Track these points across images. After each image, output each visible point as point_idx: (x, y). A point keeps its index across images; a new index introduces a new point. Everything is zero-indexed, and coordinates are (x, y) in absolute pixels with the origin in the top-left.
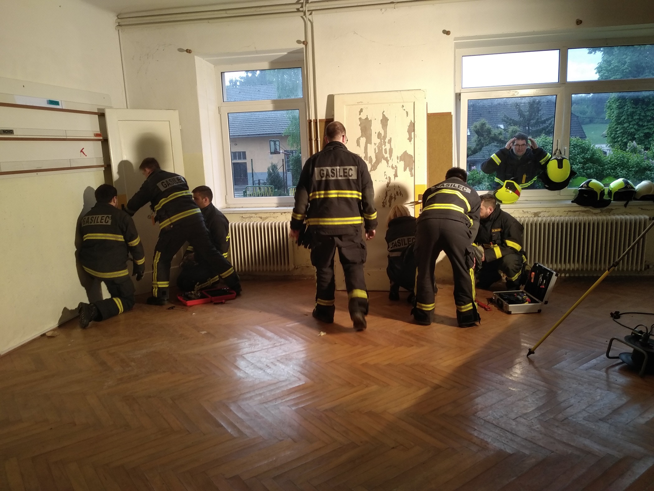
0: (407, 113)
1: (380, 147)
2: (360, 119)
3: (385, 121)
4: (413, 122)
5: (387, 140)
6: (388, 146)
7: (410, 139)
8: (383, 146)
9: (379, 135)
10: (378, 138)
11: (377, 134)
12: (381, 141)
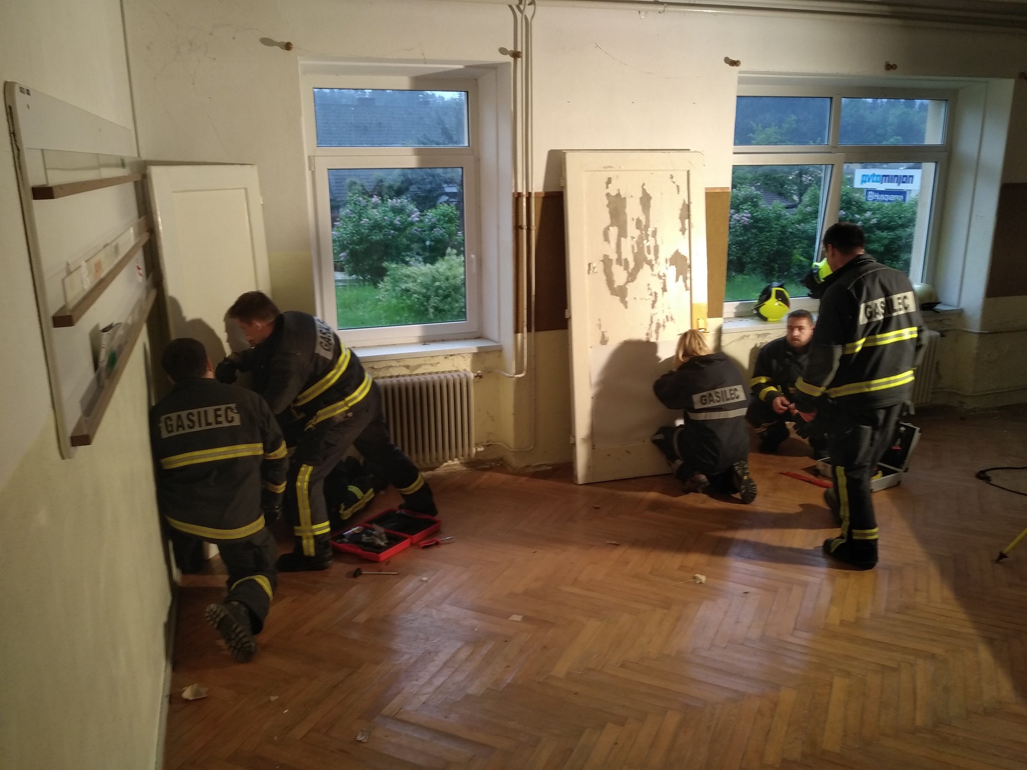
0: (678, 187)
1: (640, 243)
2: (608, 195)
3: (646, 200)
4: (687, 202)
5: (650, 231)
6: (651, 243)
7: (683, 230)
8: (645, 242)
9: (638, 222)
10: (637, 228)
11: (635, 221)
12: (642, 234)
